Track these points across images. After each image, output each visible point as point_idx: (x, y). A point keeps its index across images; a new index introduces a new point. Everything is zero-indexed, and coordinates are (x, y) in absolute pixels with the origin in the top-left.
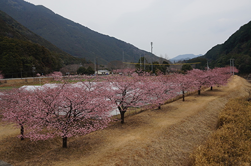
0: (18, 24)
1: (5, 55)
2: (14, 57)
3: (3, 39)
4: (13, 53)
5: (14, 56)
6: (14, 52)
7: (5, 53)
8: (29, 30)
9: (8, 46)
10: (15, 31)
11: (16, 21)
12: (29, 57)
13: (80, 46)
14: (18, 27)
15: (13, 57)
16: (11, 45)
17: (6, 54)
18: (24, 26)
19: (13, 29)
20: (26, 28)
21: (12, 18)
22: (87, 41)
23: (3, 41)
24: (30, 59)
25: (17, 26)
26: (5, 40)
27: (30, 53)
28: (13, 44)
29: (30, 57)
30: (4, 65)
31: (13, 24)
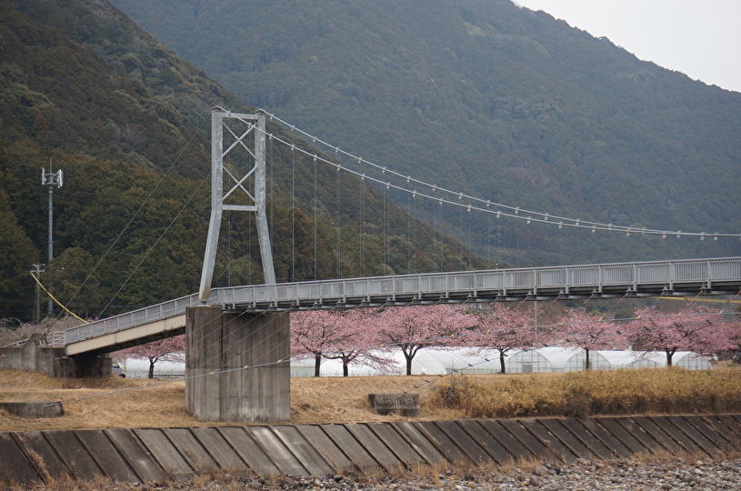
0: (159, 54)
1: (139, 252)
2: (179, 261)
3: (129, 180)
4: (170, 241)
5: (174, 254)
6: (177, 238)
7: (140, 241)
8: (216, 91)
9: (152, 214)
10: (153, 113)
11: (149, 38)
12: (234, 261)
13: (546, 180)
14: (156, 70)
15: (172, 258)
16: (163, 207)
17: (145, 248)
18: (187, 65)
19: (142, 103)
20: (202, 74)
21: (124, 17)
22: (600, 143)
23: (133, 190)
24: (238, 269)
25: (150, 66)
26: (138, 186)
27: (238, 243)
28: (172, 201)
29: (240, 260)
30: (134, 292)
31: (131, 55)
